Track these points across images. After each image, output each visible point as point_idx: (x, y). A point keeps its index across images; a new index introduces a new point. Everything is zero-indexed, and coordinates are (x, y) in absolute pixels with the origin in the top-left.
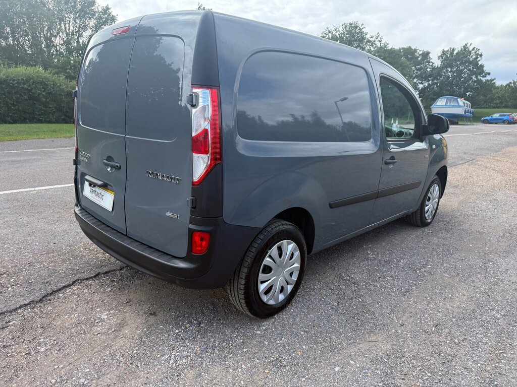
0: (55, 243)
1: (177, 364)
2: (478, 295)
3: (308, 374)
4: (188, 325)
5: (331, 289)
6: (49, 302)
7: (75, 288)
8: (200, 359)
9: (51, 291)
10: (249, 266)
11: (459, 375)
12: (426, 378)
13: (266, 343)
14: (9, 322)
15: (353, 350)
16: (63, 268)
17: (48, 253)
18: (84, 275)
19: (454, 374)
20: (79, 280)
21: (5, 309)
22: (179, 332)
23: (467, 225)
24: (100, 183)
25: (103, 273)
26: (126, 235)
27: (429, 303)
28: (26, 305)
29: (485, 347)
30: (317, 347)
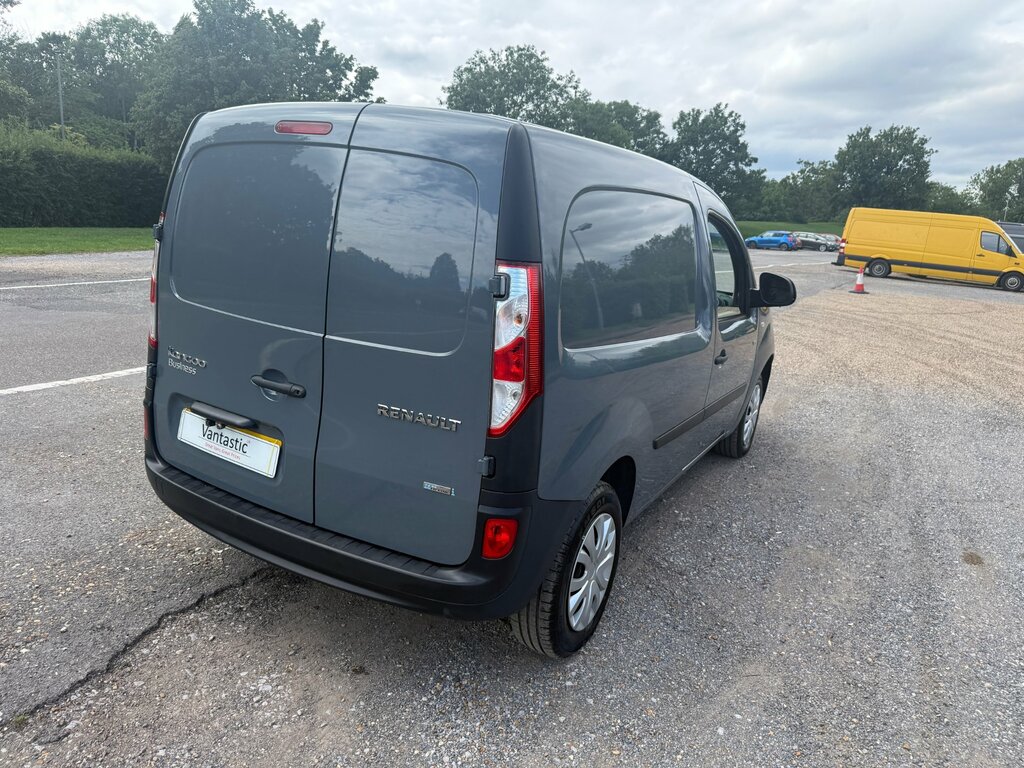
0: (70, 536)
1: (459, 763)
2: (868, 578)
3: (682, 747)
4: (438, 686)
5: (648, 588)
6: (128, 669)
7: (166, 633)
8: (494, 748)
9: (121, 647)
10: (560, 569)
11: (893, 714)
12: (854, 726)
13: (591, 701)
14: (65, 724)
15: (729, 694)
16: (119, 592)
17: (67, 560)
18: (175, 603)
19: (887, 714)
20: (167, 615)
21: (41, 698)
22: (430, 700)
23: (803, 452)
24: (239, 421)
25: (210, 596)
26: (313, 525)
27: (805, 600)
28: (81, 683)
29: (910, 664)
30: (675, 698)
